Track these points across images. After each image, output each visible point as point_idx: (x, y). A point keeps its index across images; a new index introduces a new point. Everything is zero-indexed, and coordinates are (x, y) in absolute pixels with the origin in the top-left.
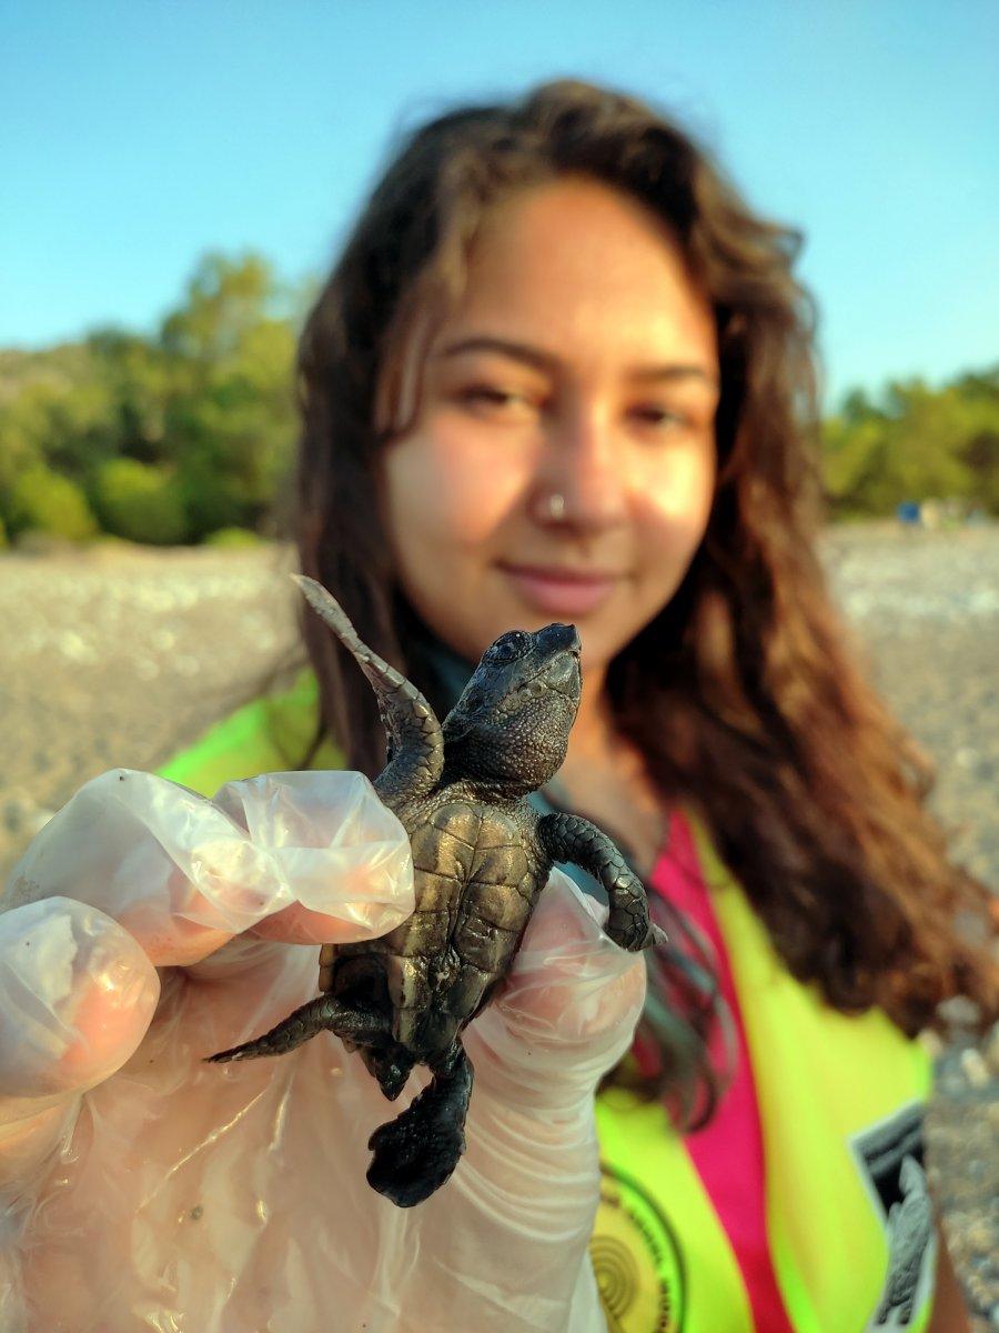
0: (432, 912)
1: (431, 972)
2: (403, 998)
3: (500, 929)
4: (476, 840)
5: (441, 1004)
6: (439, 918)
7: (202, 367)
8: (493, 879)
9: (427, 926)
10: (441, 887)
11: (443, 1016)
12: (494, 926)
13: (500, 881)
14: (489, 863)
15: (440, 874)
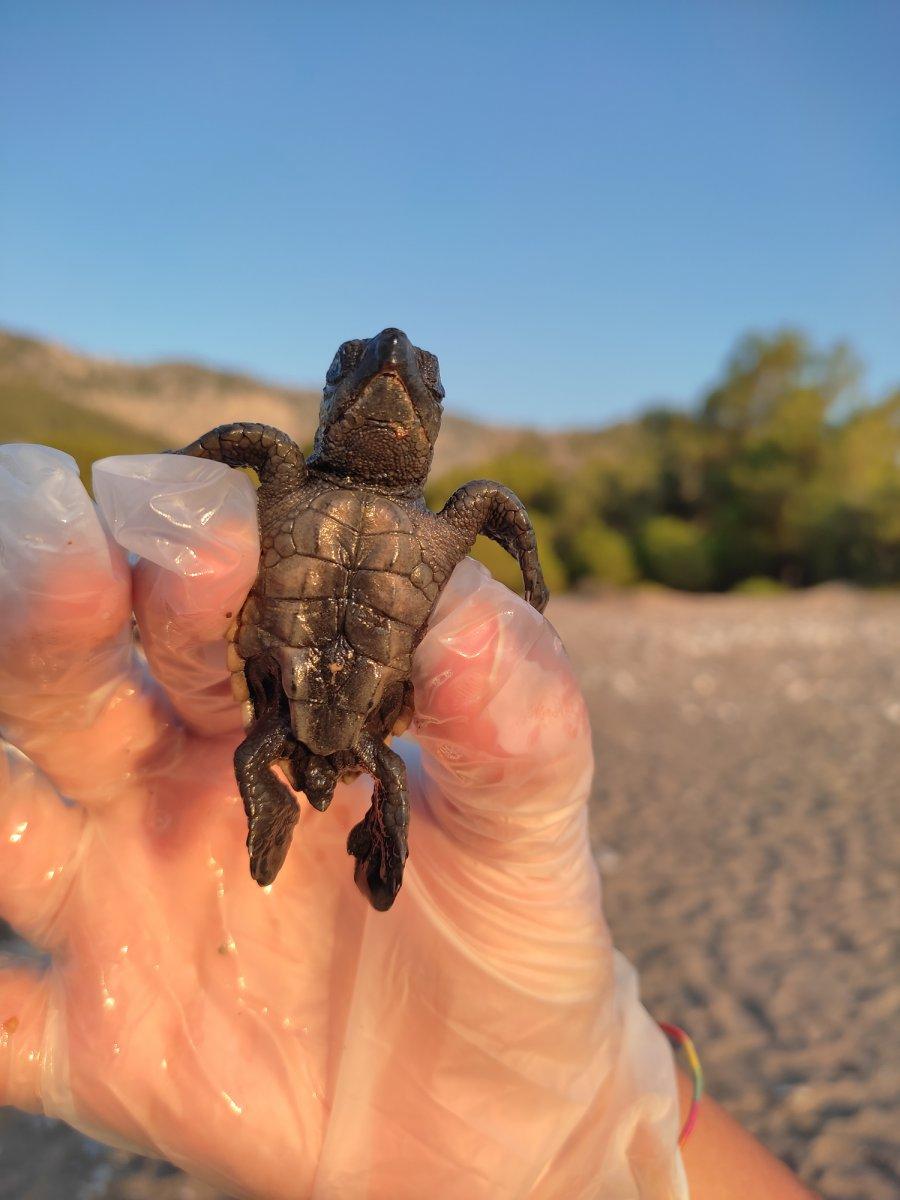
0: (318, 599)
1: (324, 663)
2: (294, 688)
3: (392, 619)
4: (358, 526)
5: (338, 699)
6: (326, 605)
7: (736, 434)
8: (381, 565)
9: (315, 614)
10: (325, 572)
11: (342, 712)
12: (386, 615)
13: (389, 567)
14: (375, 551)
15: (322, 559)
